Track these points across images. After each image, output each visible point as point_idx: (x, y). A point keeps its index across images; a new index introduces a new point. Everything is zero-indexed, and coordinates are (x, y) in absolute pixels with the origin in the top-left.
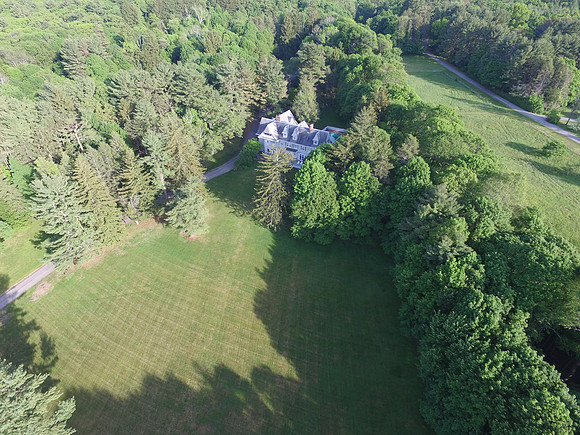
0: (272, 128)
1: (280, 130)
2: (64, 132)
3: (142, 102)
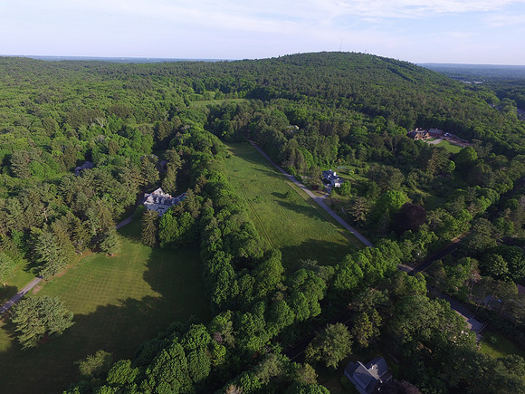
0: (150, 199)
1: (155, 199)
2: (38, 213)
3: (81, 194)
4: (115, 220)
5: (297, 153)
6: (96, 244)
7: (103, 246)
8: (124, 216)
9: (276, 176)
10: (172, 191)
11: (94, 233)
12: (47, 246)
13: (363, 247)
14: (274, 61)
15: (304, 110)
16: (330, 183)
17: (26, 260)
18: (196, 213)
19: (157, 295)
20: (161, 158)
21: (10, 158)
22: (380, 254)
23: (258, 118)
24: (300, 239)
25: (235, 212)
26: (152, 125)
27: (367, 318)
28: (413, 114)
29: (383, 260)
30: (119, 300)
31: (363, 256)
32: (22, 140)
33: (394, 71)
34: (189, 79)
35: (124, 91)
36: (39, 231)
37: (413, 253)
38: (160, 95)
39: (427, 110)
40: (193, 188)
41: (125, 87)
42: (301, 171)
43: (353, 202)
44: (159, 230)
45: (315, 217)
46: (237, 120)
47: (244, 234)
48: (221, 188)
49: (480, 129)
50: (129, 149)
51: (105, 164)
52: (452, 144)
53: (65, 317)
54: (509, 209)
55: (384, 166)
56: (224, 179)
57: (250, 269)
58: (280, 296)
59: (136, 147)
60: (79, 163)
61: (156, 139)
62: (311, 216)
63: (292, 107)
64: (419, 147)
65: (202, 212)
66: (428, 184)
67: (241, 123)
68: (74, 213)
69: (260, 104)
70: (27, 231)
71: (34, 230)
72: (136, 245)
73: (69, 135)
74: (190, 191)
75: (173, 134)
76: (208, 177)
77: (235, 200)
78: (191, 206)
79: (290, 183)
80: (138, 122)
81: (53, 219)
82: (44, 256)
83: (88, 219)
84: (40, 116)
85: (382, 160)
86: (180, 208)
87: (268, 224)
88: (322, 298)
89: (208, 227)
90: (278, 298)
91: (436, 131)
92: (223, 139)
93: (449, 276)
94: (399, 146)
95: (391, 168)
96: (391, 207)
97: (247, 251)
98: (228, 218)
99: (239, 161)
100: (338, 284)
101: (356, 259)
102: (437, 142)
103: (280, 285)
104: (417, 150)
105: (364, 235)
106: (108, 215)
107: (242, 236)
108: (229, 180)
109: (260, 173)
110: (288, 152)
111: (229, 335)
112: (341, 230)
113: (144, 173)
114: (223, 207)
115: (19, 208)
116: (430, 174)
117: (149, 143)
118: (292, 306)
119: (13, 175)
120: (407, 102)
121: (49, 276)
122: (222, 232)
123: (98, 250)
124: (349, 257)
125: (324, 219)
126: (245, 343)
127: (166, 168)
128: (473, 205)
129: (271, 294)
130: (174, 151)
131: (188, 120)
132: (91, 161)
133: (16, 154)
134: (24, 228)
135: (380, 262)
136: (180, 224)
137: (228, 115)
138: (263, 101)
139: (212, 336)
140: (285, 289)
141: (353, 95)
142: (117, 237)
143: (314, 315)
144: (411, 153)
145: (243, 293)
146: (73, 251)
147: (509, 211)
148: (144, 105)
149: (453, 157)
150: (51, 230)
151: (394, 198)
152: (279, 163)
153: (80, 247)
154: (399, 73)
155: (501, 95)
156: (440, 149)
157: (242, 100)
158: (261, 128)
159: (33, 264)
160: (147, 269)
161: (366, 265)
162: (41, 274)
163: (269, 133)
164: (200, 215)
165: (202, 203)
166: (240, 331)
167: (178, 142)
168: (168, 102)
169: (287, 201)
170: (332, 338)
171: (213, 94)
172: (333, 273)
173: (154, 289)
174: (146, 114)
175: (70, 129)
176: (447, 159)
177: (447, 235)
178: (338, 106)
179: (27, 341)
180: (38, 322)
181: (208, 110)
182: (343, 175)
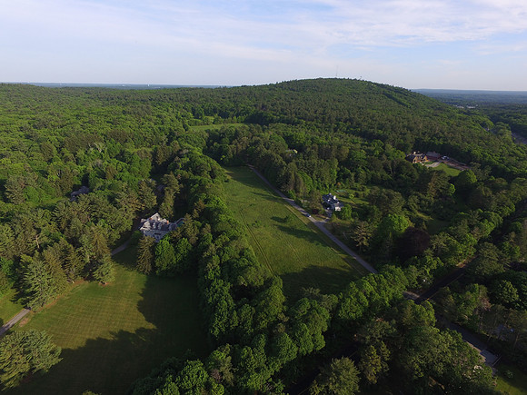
0: (147, 224)
1: (151, 224)
2: (30, 240)
3: (76, 220)
4: (110, 247)
5: (296, 177)
6: (88, 272)
7: (96, 274)
8: (119, 243)
9: (275, 200)
10: (170, 215)
11: (88, 260)
12: (37, 275)
13: (367, 273)
14: (271, 87)
15: (302, 134)
16: (329, 206)
17: (14, 290)
18: (194, 239)
19: (151, 326)
20: (159, 182)
21: (5, 183)
22: (385, 281)
23: (256, 143)
24: (300, 266)
25: (234, 238)
26: (150, 150)
27: (374, 352)
28: (410, 138)
29: (388, 288)
30: (111, 333)
31: (368, 284)
32: (18, 165)
33: (389, 96)
34: (188, 105)
35: (123, 116)
36: (30, 259)
37: (419, 279)
38: (159, 121)
39: (424, 134)
40: (191, 213)
41: (124, 112)
42: (301, 195)
43: (354, 227)
44: (155, 257)
45: (316, 242)
46: (236, 144)
47: (243, 261)
48: (219, 213)
49: (477, 152)
50: (127, 173)
51: (102, 188)
52: (451, 167)
53: (52, 352)
54: (513, 233)
55: (384, 190)
56: (223, 204)
57: (250, 298)
58: (281, 328)
59: (134, 172)
60: (75, 188)
61: (154, 163)
62: (311, 241)
63: (290, 131)
64: (418, 170)
65: (200, 237)
66: (429, 207)
67: (240, 147)
68: (67, 239)
69: (258, 128)
70: (17, 259)
71: (24, 258)
72: (131, 273)
73: (67, 160)
74: (188, 216)
75: (171, 159)
76: (206, 201)
77: (234, 225)
78: (189, 231)
79: (289, 208)
80: (137, 147)
81: (46, 245)
82: (33, 285)
83: (81, 245)
84: (38, 141)
85: (382, 183)
86: (177, 234)
87: (268, 250)
88: (326, 329)
89: (206, 254)
90: (280, 330)
91: (434, 154)
92: (221, 163)
93: (458, 304)
94: (398, 169)
95: (392, 192)
96: (394, 232)
97: (246, 279)
98: (226, 244)
99: (238, 185)
100: (342, 314)
101: (360, 287)
102: (435, 165)
103: (281, 316)
104: (416, 173)
105: (366, 260)
106: (102, 241)
107: (241, 263)
108: (228, 204)
109: (259, 197)
110: (287, 176)
111: (227, 372)
112: (344, 256)
113: (141, 198)
114: (221, 233)
115: (10, 235)
116: (430, 197)
117: (147, 168)
118: (294, 338)
119: (6, 200)
120: (404, 127)
121: (38, 308)
122: (221, 259)
123: (91, 278)
124: (352, 284)
125: (325, 244)
126: (245, 381)
127: (163, 193)
128: (476, 229)
129: (272, 326)
130: (172, 175)
131: (187, 144)
132: (88, 186)
133: (11, 179)
134: (14, 256)
135: (385, 289)
136: (177, 251)
137: (226, 140)
138: (262, 126)
139: (209, 373)
140: (286, 320)
141: (351, 120)
142: (111, 265)
143: (318, 349)
144: (410, 176)
145: (243, 324)
146: (65, 280)
147: (513, 235)
148: (142, 130)
149: (452, 180)
150: (42, 258)
151: (396, 222)
152: (279, 187)
153: (72, 276)
154: (393, 99)
155: (495, 119)
156: (440, 172)
157: (241, 125)
158: (260, 152)
159: (22, 294)
160: (142, 298)
161: (371, 293)
162: (29, 305)
163: (268, 157)
164: (198, 241)
165: (200, 229)
166: (239, 367)
167: (176, 167)
168: (166, 127)
169: (287, 225)
170: (338, 374)
171: (211, 119)
172: (337, 301)
173: (149, 320)
174: (145, 138)
175: (68, 154)
176: (446, 182)
177: (452, 260)
178: (335, 130)
179: (9, 380)
180: (22, 359)
181: (206, 135)
182: (343, 199)
